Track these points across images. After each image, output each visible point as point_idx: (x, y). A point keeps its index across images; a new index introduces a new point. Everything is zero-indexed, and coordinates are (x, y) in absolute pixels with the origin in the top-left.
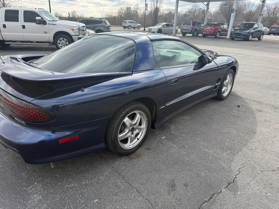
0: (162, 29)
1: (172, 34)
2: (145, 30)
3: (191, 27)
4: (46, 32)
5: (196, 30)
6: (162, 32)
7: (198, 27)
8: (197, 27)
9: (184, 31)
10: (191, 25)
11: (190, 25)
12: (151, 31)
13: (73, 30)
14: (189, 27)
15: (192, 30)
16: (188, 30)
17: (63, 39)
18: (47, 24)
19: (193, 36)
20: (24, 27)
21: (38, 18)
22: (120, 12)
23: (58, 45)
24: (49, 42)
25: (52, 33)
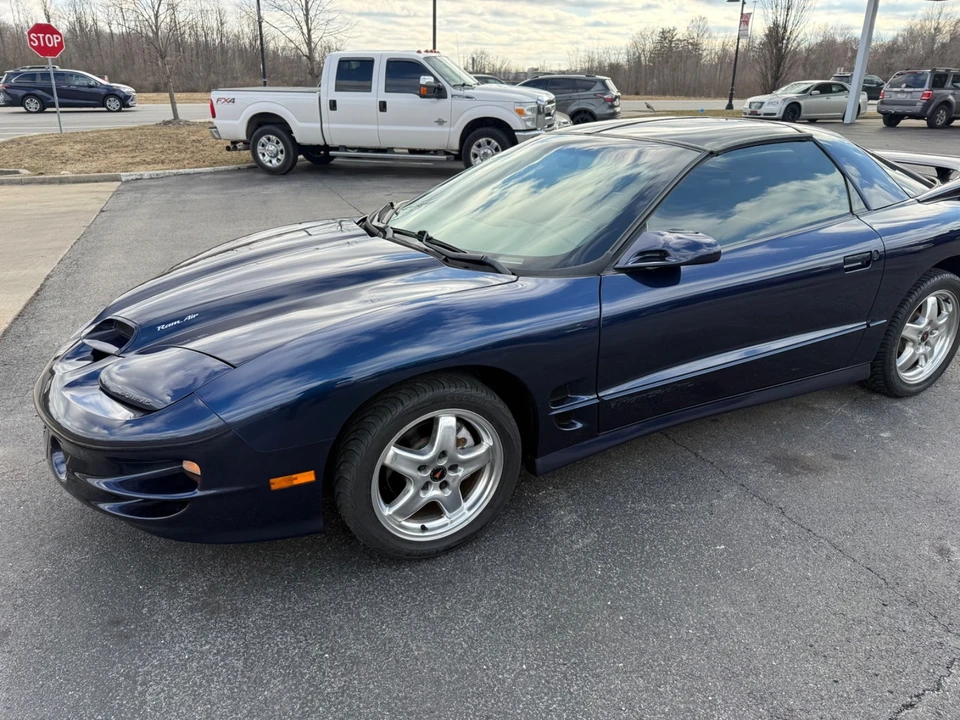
0: (801, 102)
1: (843, 119)
2: (730, 106)
3: (924, 95)
4: (441, 122)
5: (947, 104)
6: (803, 114)
7: (953, 94)
8: (951, 91)
9: (893, 109)
10: (926, 87)
11: (922, 86)
12: (759, 111)
13: (520, 112)
14: (918, 96)
15: (926, 106)
16: (913, 104)
17: (489, 143)
18: (446, 97)
19: (932, 126)
20: (383, 106)
21: (425, 80)
22: (635, 45)
23: (472, 159)
24: (446, 153)
25: (458, 123)
